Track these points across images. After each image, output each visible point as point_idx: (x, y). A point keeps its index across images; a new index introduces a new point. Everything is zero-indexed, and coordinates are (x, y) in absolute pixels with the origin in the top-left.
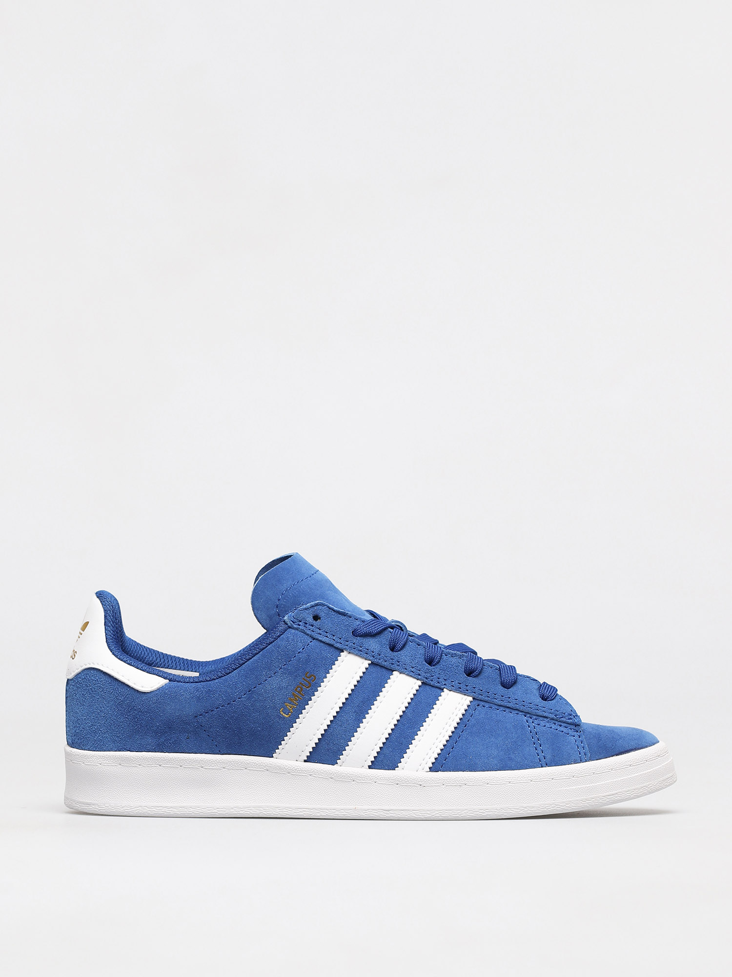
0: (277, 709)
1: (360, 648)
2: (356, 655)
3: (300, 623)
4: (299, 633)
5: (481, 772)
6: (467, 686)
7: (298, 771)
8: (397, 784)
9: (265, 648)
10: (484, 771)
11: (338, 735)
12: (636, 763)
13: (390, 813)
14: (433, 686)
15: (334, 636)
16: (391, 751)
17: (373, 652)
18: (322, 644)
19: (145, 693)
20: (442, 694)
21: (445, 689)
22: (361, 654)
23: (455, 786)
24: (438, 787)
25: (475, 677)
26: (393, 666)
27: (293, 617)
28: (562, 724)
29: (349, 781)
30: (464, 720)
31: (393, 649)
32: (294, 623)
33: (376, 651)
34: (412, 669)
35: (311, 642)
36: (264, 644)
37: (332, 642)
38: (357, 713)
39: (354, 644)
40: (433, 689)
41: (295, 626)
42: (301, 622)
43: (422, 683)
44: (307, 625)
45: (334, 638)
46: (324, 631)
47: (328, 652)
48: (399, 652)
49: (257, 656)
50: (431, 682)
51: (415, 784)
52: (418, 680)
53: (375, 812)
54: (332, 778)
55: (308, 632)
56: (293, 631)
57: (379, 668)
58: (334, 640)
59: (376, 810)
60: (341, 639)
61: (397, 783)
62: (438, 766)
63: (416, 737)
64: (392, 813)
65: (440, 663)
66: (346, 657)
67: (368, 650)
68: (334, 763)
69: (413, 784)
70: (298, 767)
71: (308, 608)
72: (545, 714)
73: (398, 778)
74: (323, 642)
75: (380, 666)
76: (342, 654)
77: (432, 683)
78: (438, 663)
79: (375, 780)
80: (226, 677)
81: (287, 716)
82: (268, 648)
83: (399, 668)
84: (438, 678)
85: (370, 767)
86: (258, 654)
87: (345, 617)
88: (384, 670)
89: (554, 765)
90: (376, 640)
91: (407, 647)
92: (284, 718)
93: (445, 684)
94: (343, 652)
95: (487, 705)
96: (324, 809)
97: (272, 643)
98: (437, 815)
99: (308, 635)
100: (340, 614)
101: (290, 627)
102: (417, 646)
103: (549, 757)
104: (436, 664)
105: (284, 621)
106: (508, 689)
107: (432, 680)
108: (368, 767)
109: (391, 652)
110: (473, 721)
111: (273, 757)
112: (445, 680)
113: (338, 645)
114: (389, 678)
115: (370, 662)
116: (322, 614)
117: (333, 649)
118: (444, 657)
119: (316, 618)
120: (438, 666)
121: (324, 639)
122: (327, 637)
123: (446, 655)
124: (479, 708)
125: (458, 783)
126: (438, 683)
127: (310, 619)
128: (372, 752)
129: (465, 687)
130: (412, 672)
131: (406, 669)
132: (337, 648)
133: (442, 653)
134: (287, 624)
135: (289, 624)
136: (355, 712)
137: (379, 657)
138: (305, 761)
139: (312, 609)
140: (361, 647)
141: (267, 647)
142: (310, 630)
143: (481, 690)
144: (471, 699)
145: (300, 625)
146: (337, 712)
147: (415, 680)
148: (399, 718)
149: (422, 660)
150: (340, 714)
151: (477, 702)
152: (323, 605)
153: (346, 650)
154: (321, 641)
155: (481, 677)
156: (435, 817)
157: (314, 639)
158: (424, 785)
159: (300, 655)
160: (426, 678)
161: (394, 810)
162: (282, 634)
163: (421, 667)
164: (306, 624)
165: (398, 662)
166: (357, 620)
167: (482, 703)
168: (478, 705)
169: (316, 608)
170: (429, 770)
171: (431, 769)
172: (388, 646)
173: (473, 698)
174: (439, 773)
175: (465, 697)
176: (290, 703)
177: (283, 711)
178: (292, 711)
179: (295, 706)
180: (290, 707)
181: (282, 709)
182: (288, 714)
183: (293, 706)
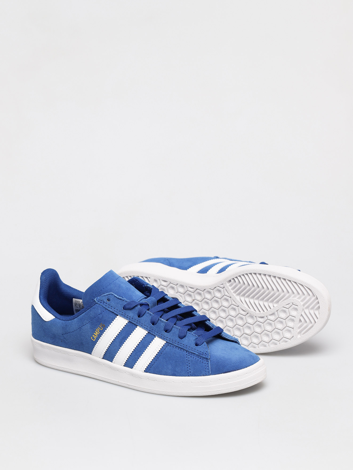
0: (90, 337)
1: (125, 315)
2: (123, 317)
3: (101, 302)
4: (100, 306)
5: (163, 376)
6: (164, 336)
10: (164, 375)
11: (112, 351)
12: (232, 377)
14: (152, 334)
15: (114, 308)
16: (132, 361)
17: (130, 317)
18: (109, 312)
19: (45, 321)
20: (155, 338)
21: (156, 336)
22: (125, 317)
24: (146, 380)
25: (168, 332)
26: (138, 324)
27: (99, 299)
28: (201, 358)
29: (116, 370)
32: (98, 301)
33: (132, 317)
37: (113, 311)
38: (120, 343)
39: (122, 313)
40: (152, 336)
41: (99, 303)
43: (148, 332)
44: (104, 303)
46: (111, 306)
47: (112, 315)
48: (141, 318)
50: (151, 332)
51: (138, 376)
54: (111, 367)
56: (98, 305)
57: (131, 324)
60: (117, 310)
61: (132, 375)
62: (147, 370)
63: (141, 356)
65: (157, 324)
66: (119, 318)
67: (128, 316)
68: (111, 361)
70: (100, 361)
71: (105, 296)
72: (195, 353)
76: (117, 317)
79: (126, 372)
80: (73, 320)
83: (140, 325)
84: (154, 331)
87: (121, 301)
88: (133, 325)
89: (194, 376)
90: (132, 312)
93: (156, 334)
95: (172, 346)
97: (89, 309)
99: (104, 307)
100: (119, 299)
101: (97, 303)
102: (150, 315)
103: (192, 372)
104: (155, 325)
105: (94, 300)
106: (182, 339)
108: (123, 366)
109: (138, 317)
110: (164, 352)
111: (91, 354)
112: (157, 332)
114: (135, 329)
115: (129, 321)
116: (111, 299)
118: (159, 321)
119: (108, 300)
121: (110, 310)
122: (112, 309)
124: (168, 347)
125: (153, 379)
126: (154, 333)
127: (106, 300)
128: (125, 360)
130: (145, 327)
131: (142, 326)
132: (115, 314)
135: (96, 302)
137: (132, 319)
138: (102, 358)
139: (107, 296)
142: (105, 305)
143: (170, 339)
147: (145, 331)
148: (136, 347)
149: (150, 322)
150: (113, 342)
151: (168, 344)
152: (112, 295)
153: (119, 315)
155: (171, 333)
157: (106, 309)
158: (141, 378)
159: (99, 316)
162: (93, 306)
163: (149, 326)
165: (140, 322)
166: (126, 302)
167: (170, 344)
168: (168, 345)
169: (109, 296)
170: (144, 371)
171: (145, 371)
172: (137, 315)
173: (166, 342)
174: (148, 373)
175: (163, 341)
176: (95, 335)
177: (92, 338)
178: (95, 339)
179: (97, 337)
180: (95, 337)
181: (92, 337)
182: (94, 340)
183: (96, 337)
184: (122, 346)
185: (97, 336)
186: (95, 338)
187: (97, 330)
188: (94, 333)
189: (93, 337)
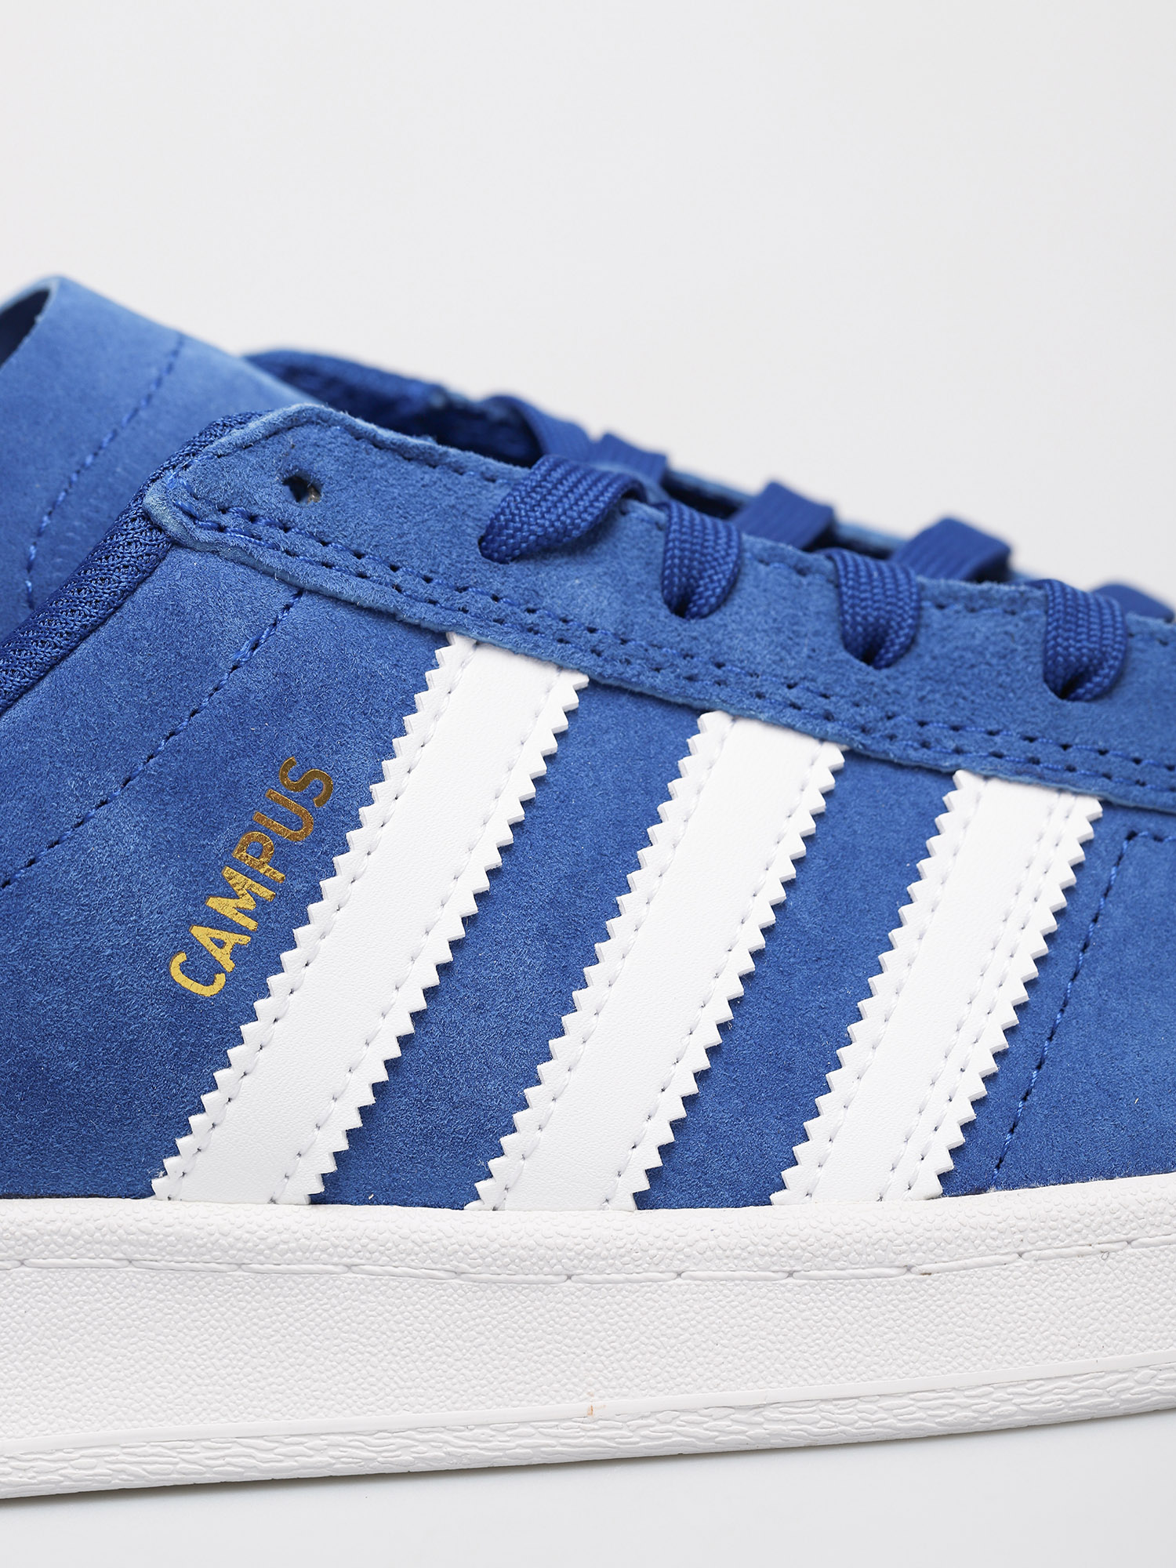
0: (155, 959)
1: (531, 619)
2: (515, 651)
3: (226, 520)
4: (226, 568)
6: (1065, 747)
7: (283, 1253)
8: (790, 1274)
9: (64, 657)
11: (468, 1059)
13: (769, 1420)
14: (898, 766)
15: (395, 569)
16: (744, 1112)
17: (592, 631)
18: (341, 613)
20: (950, 798)
21: (961, 776)
22: (537, 646)
23: (1081, 1255)
24: (996, 1270)
25: (1096, 698)
26: (698, 685)
27: (189, 488)
29: (546, 1283)
30: (1076, 919)
31: (682, 605)
32: (193, 517)
33: (607, 623)
34: (792, 695)
35: (287, 607)
36: (57, 639)
37: (389, 600)
38: (554, 938)
39: (496, 599)
40: (904, 778)
41: (204, 535)
42: (224, 511)
43: (844, 753)
44: (260, 527)
45: (398, 578)
46: (347, 548)
48: (716, 618)
49: (29, 700)
50: (887, 745)
51: (881, 1264)
52: (822, 740)
53: (689, 1423)
54: (458, 1274)
55: (270, 559)
56: (195, 560)
57: (627, 705)
58: (398, 589)
59: (694, 1411)
60: (428, 580)
62: (981, 1162)
63: (854, 1029)
64: (779, 1421)
65: (917, 650)
66: (463, 664)
67: (565, 621)
68: (458, 1196)
69: (871, 1265)
70: (285, 1236)
71: (256, 442)
73: (794, 1242)
74: (349, 604)
75: (632, 693)
76: (441, 653)
77: (894, 751)
78: (907, 648)
79: (677, 1265)
81: (207, 991)
82: (77, 654)
83: (725, 693)
84: (922, 724)
85: (643, 1201)
86: (27, 689)
87: (437, 473)
88: (654, 711)
90: (599, 570)
91: (747, 585)
92: (191, 999)
93: (958, 751)
94: (447, 643)
95: (1172, 831)
96: (433, 1428)
97: (95, 628)
98: (1009, 1410)
99: (268, 573)
100: (409, 460)
101: (176, 543)
102: (795, 577)
104: (898, 657)
105: (146, 516)
107: (892, 737)
108: (631, 1203)
109: (676, 621)
110: (1117, 915)
111: (152, 1193)
112: (955, 728)
113: (421, 612)
114: (685, 751)
115: (582, 680)
116: (324, 467)
117: (399, 633)
118: (934, 615)
119: (300, 486)
120: (909, 664)
121: (352, 588)
122: (362, 576)
123: (941, 607)
124: (1138, 849)
125: (1091, 1238)
126: (925, 745)
127: (272, 496)
128: (647, 1125)
129: (1058, 755)
130: (794, 706)
131: (760, 696)
132: (416, 628)
133: (920, 600)
134: (160, 529)
135: (172, 529)
136: (543, 932)
137: (621, 651)
138: (316, 1200)
139: (273, 446)
140: (531, 611)
141: (72, 650)
142: (276, 547)
143: (1137, 761)
144: (1094, 807)
145: (222, 529)
146: (455, 945)
147: (809, 745)
149: (831, 639)
150: (468, 952)
151: (1122, 823)
153: (462, 630)
154: (335, 599)
155: (1127, 692)
156: (998, 1416)
157: (300, 592)
158: (927, 1267)
160: (864, 730)
161: (786, 1404)
162: (143, 581)
163: (830, 678)
164: (253, 519)
165: (719, 666)
166: (493, 481)
167: (1147, 825)
168: (1131, 836)
169: (289, 438)
170: (938, 1188)
171: (951, 1184)
172: (657, 595)
173: (1105, 803)
174: (995, 1199)
175: (1067, 801)
176: (219, 922)
177: (184, 968)
178: (229, 966)
179: (245, 940)
180: (220, 944)
181: (181, 958)
182: (209, 982)
183: (231, 939)
184: (589, 971)
185: (252, 925)
186: (224, 957)
187: (241, 855)
188: (213, 903)
189: (194, 948)
